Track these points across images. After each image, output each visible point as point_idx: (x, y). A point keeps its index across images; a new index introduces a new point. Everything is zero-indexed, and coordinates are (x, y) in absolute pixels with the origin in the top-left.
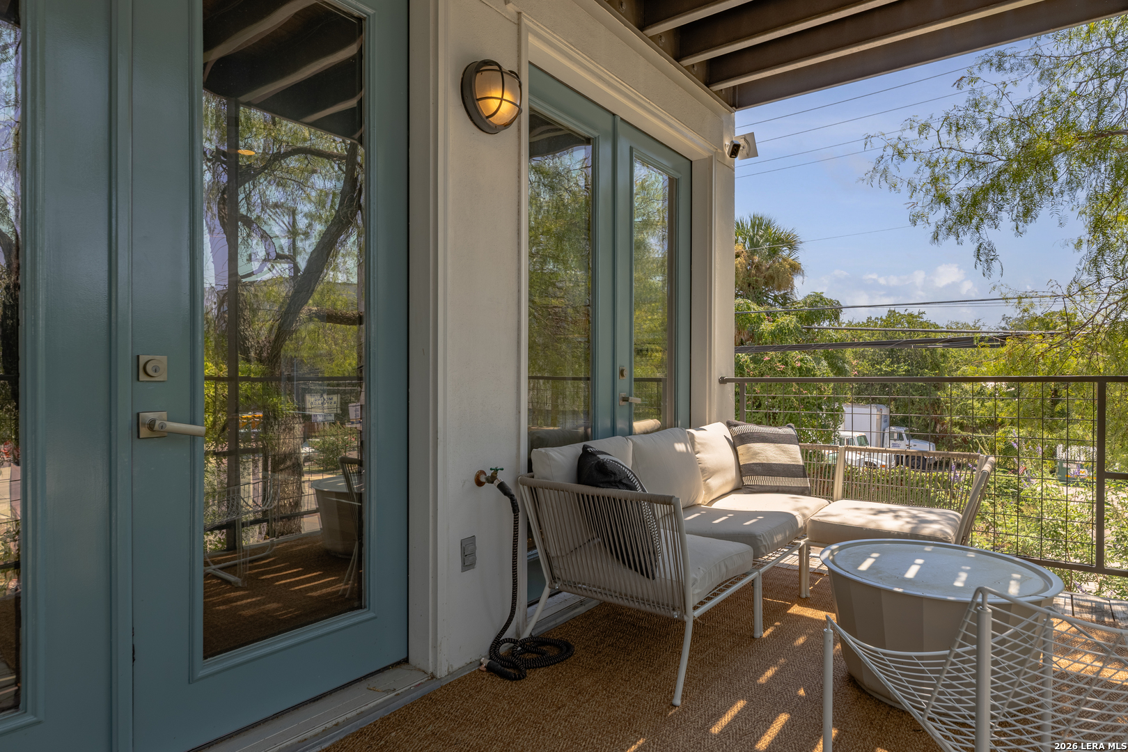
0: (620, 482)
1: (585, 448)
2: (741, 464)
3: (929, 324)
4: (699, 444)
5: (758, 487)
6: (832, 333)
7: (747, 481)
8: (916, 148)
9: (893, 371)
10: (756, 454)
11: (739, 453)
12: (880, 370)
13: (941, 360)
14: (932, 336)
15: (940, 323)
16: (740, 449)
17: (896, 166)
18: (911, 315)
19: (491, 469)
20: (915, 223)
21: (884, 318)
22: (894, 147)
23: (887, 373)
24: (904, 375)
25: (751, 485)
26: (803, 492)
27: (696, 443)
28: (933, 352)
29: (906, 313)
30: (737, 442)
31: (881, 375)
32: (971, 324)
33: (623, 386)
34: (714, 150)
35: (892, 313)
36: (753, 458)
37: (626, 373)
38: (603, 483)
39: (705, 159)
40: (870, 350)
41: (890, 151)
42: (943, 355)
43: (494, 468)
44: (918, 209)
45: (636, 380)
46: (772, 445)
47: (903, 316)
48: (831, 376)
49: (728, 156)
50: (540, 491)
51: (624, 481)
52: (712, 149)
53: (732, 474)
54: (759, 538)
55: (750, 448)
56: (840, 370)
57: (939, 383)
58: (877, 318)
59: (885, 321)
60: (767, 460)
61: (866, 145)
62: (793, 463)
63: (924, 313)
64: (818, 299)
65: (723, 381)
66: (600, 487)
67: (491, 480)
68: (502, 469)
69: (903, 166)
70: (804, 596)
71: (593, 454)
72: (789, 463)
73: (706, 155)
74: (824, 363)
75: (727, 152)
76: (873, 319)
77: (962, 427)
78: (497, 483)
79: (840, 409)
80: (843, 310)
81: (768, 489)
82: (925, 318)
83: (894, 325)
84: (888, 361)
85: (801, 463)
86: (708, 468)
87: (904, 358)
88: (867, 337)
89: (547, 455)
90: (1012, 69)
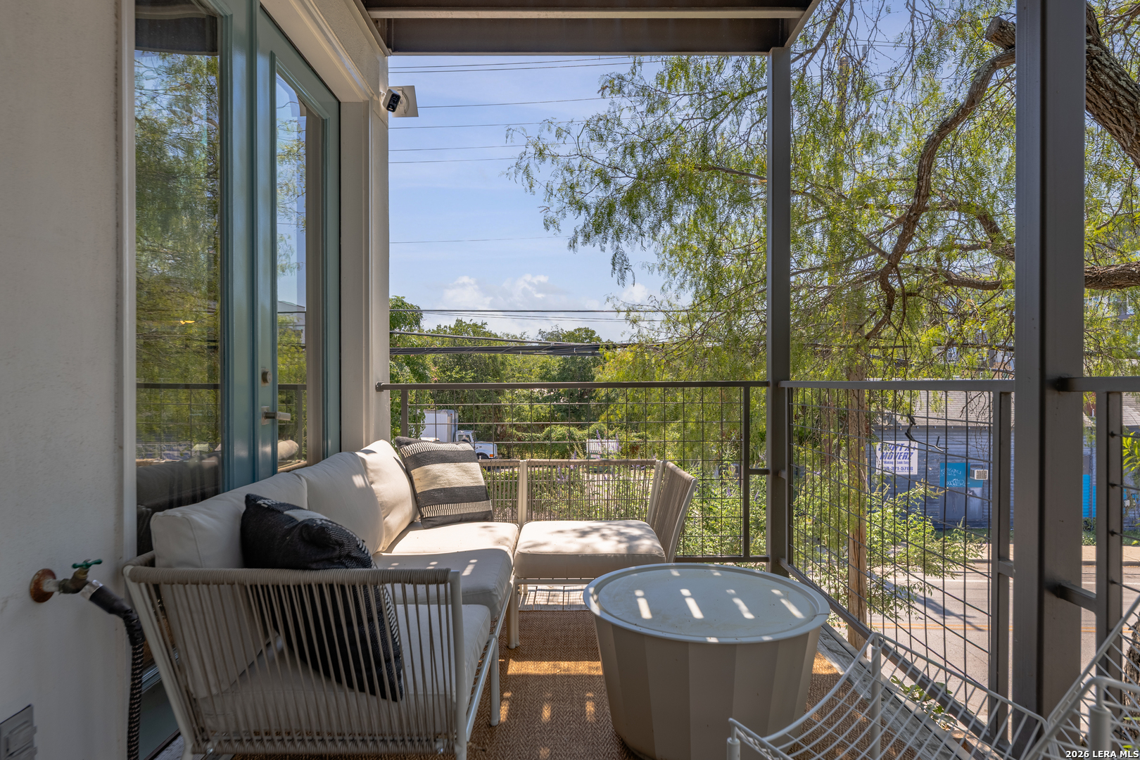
0: (349, 556)
1: (250, 500)
2: (418, 491)
3: (490, 334)
4: (372, 471)
5: (441, 519)
6: (413, 339)
7: (428, 512)
8: (554, 150)
9: (462, 377)
10: (436, 478)
11: (414, 478)
12: (451, 377)
13: (501, 368)
14: (494, 345)
15: (499, 334)
16: (416, 473)
17: (537, 166)
18: (475, 325)
19: (75, 566)
20: (547, 228)
21: (452, 326)
22: (535, 145)
23: (457, 380)
24: (470, 382)
25: (432, 517)
26: (486, 517)
27: (369, 471)
28: (495, 359)
29: (471, 323)
30: (410, 464)
31: (452, 381)
32: (519, 336)
33: (265, 395)
34: (371, 95)
35: (459, 322)
36: (433, 483)
37: (269, 377)
38: (317, 561)
39: (358, 104)
40: (441, 356)
41: (532, 150)
42: (503, 363)
43: (80, 562)
44: (550, 214)
45: (281, 387)
46: (452, 465)
47: (469, 326)
48: (414, 382)
49: (383, 108)
50: (166, 590)
51: (354, 554)
52: (369, 92)
53: (408, 507)
54: (494, 593)
55: (428, 471)
56: (421, 377)
57: (499, 390)
58: (446, 327)
59: (453, 330)
60: (450, 484)
61: (507, 137)
62: (476, 485)
63: (486, 324)
64: (400, 304)
65: (380, 388)
66: (312, 569)
67: (74, 585)
68: (99, 562)
69: (542, 166)
70: (513, 646)
71: (274, 510)
72: (472, 485)
73: (361, 97)
74: (407, 369)
75: (382, 102)
76: (442, 327)
77: (518, 428)
78: (88, 591)
79: (422, 416)
80: (424, 315)
81: (451, 519)
82: (488, 328)
83: (460, 332)
84: (457, 368)
85: (483, 484)
86: (386, 502)
87: (471, 366)
88: (437, 344)
89: (188, 522)
90: (630, 95)
